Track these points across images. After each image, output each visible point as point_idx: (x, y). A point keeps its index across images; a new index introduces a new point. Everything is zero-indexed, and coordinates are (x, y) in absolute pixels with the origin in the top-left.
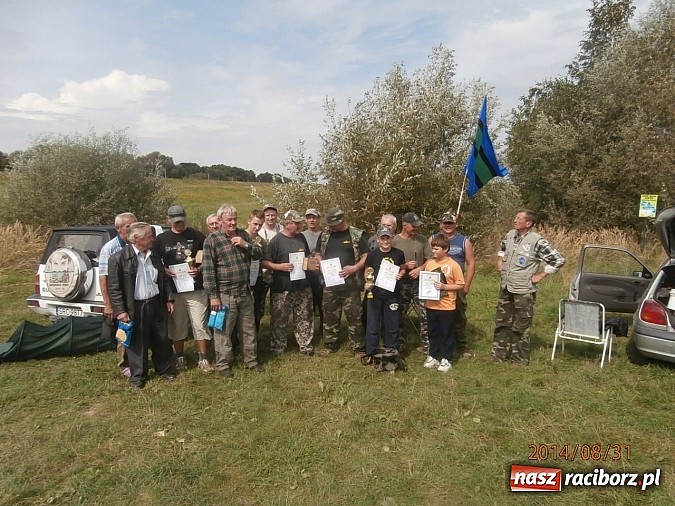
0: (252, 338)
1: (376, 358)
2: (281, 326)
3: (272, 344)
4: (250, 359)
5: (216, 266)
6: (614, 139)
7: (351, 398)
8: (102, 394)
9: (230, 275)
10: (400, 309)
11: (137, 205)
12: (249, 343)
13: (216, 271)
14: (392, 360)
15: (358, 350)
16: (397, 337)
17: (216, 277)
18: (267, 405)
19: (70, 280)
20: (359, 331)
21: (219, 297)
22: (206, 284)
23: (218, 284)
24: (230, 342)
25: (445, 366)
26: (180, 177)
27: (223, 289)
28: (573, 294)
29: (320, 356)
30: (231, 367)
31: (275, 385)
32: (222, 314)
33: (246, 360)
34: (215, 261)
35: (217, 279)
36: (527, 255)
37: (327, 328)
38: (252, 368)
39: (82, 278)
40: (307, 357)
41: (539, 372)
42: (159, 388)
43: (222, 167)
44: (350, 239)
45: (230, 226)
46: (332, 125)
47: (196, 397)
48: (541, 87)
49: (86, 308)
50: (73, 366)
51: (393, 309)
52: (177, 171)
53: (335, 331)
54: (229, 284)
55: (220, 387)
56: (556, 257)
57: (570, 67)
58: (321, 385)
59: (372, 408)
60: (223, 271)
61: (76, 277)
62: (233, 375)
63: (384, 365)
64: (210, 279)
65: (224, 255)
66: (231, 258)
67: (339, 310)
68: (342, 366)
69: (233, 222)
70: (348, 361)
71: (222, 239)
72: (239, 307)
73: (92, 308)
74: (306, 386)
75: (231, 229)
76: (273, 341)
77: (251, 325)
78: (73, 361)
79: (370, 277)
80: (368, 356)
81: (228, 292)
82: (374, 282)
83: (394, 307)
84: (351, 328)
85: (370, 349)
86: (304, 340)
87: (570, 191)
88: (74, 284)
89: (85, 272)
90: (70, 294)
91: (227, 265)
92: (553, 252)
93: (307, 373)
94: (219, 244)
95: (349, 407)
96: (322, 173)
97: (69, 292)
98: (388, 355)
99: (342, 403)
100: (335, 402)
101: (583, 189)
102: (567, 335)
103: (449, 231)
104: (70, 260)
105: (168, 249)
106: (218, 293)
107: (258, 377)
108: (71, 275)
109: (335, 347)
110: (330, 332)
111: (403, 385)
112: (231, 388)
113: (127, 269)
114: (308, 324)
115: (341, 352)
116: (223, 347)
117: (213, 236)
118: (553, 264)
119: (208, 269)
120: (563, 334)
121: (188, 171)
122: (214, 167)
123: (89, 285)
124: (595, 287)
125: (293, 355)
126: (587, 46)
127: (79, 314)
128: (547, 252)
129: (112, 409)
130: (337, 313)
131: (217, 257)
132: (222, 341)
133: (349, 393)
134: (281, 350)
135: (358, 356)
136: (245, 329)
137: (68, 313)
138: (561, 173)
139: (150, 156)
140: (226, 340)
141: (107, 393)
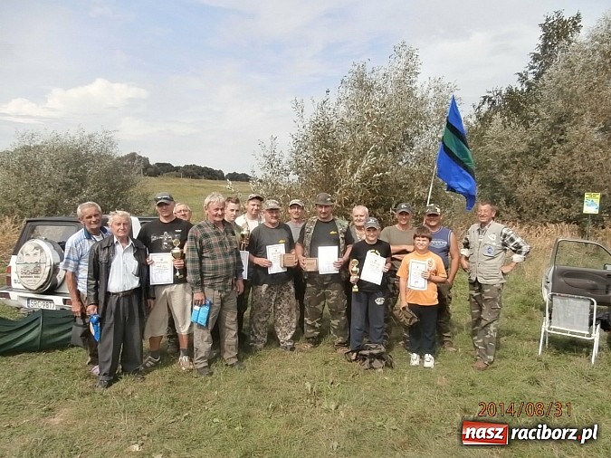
0: (234, 333)
1: (361, 355)
2: (261, 320)
3: (252, 338)
4: (230, 353)
5: (201, 258)
6: (560, 141)
7: (342, 401)
8: (69, 398)
9: (215, 268)
10: (386, 303)
11: (115, 200)
12: (231, 337)
13: (201, 263)
14: (380, 357)
15: (341, 344)
16: (382, 332)
17: (201, 270)
18: (251, 410)
19: (42, 272)
20: (343, 326)
21: (203, 291)
22: (190, 277)
23: (202, 277)
24: (210, 338)
25: (429, 361)
26: (156, 176)
27: (207, 283)
28: (546, 287)
29: (301, 351)
30: (210, 365)
31: (258, 385)
32: (207, 309)
33: (226, 356)
34: (200, 253)
35: (202, 272)
36: (494, 244)
37: (309, 323)
38: (232, 365)
39: (55, 269)
40: (288, 352)
41: (530, 369)
42: (133, 389)
43: (193, 167)
44: (337, 230)
45: (216, 216)
46: (301, 125)
47: (173, 400)
48: (491, 95)
49: (58, 301)
50: (41, 363)
51: (378, 303)
52: (152, 170)
53: (317, 325)
54: (214, 278)
55: (198, 388)
56: (521, 244)
57: (520, 75)
58: (308, 385)
59: (365, 413)
60: (208, 263)
61: (48, 269)
62: (212, 374)
63: (371, 362)
64: (194, 272)
65: (210, 247)
66: (217, 251)
67: (322, 303)
68: (326, 363)
69: (220, 212)
70: (331, 357)
71: (209, 230)
72: (223, 301)
73: (65, 301)
74: (291, 387)
75: (218, 219)
76: (253, 335)
77: (233, 319)
78: (42, 357)
79: (355, 269)
80: (353, 352)
81: (212, 286)
82: (360, 274)
83: (379, 301)
84: (335, 322)
85: (354, 343)
86: (285, 335)
87: (520, 189)
88: (46, 276)
89: (58, 264)
90: (42, 286)
91: (213, 258)
92: (518, 240)
93: (290, 372)
94: (206, 236)
95: (342, 413)
96: (292, 169)
97: (41, 284)
98: (375, 352)
99: (333, 407)
100: (325, 406)
101: (532, 187)
102: (555, 330)
103: (433, 224)
104: (42, 251)
105: (154, 238)
106: (202, 286)
107: (240, 376)
108: (43, 266)
109: (316, 341)
110: (313, 327)
111: (394, 384)
112: (211, 389)
113: (103, 258)
114: (288, 318)
115: (322, 346)
116: (203, 343)
117: (200, 226)
118: (520, 253)
119: (193, 261)
120: (550, 329)
121: (163, 170)
122: (187, 167)
123: (62, 277)
124: (568, 280)
125: (274, 351)
126: (536, 58)
127: (51, 307)
128: (512, 240)
129: (80, 417)
130: (319, 307)
131: (202, 248)
132: (203, 337)
133: (339, 395)
134: (261, 345)
135: (342, 351)
136: (227, 324)
137: (40, 305)
138: (511, 173)
139: (127, 157)
140: (207, 335)
141: (75, 396)
